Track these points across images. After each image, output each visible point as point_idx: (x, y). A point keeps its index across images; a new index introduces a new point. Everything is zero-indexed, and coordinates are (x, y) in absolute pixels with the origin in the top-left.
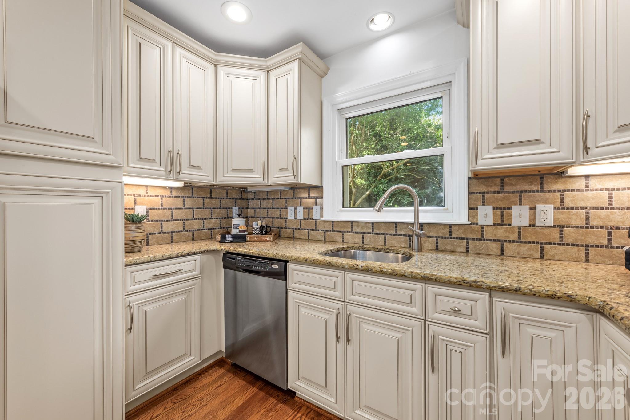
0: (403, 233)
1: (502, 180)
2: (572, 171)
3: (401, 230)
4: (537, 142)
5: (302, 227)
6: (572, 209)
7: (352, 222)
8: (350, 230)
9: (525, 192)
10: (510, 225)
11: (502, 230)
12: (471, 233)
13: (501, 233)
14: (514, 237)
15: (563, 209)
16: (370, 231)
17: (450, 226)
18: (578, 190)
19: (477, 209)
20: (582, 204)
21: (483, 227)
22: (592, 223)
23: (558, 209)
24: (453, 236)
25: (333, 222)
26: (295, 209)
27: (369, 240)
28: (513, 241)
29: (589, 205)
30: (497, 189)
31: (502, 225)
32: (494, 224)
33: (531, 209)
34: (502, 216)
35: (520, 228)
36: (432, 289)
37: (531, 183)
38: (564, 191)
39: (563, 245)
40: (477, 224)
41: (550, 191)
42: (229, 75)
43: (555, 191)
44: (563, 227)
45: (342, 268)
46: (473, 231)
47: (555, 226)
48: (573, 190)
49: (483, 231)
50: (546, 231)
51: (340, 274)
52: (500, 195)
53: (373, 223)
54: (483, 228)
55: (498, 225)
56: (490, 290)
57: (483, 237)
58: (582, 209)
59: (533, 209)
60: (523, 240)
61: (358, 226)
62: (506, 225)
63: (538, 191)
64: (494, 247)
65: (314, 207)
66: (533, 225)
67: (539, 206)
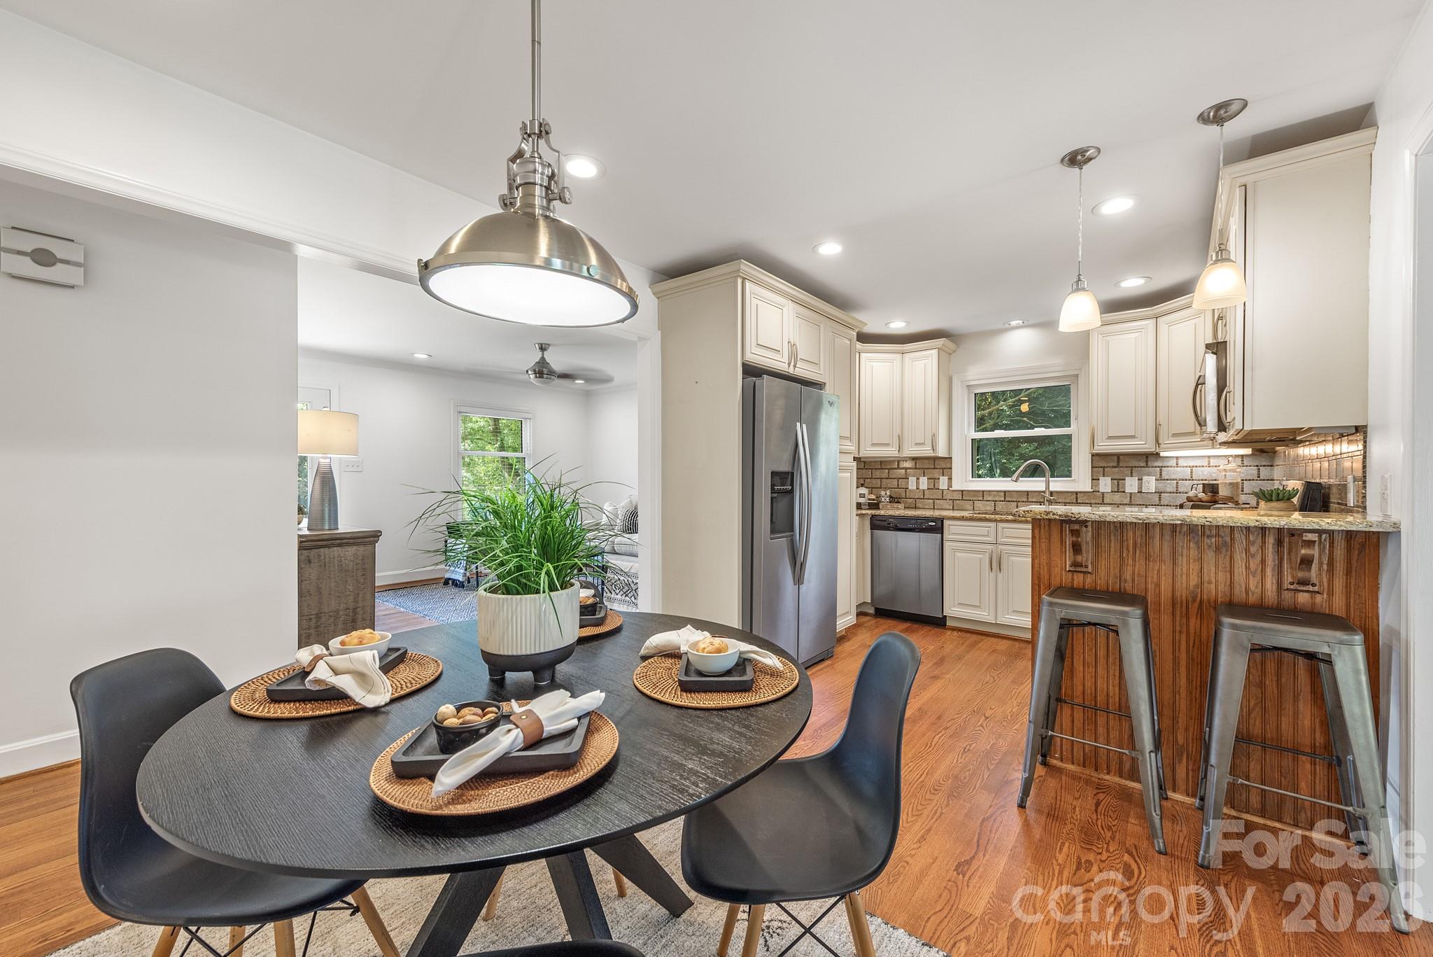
0: (1034, 500)
1: (1118, 458)
2: (1164, 455)
3: (1032, 498)
4: (1131, 438)
5: (925, 497)
6: (1167, 480)
7: (983, 492)
8: (981, 499)
9: (1135, 467)
10: (1124, 492)
11: (1118, 497)
12: (1094, 499)
14: (1128, 501)
15: (1161, 480)
16: (1003, 499)
17: (1077, 493)
18: (1171, 467)
19: (1099, 479)
20: (1174, 477)
21: (1103, 494)
22: (1180, 490)
23: (1158, 480)
24: (1079, 501)
25: (962, 491)
26: (918, 479)
27: (1001, 507)
28: (1126, 504)
29: (1178, 478)
30: (1115, 464)
31: (1118, 492)
32: (1112, 492)
33: (1139, 480)
34: (1118, 485)
35: (1131, 494)
37: (1140, 461)
38: (1162, 467)
39: (1161, 505)
40: (1099, 491)
41: (1152, 467)
42: (870, 360)
43: (1156, 467)
44: (1161, 493)
45: (996, 521)
46: (1095, 497)
47: (1155, 493)
48: (1168, 467)
49: (1103, 497)
50: (1150, 496)
51: (993, 525)
52: (1117, 469)
53: (1005, 492)
54: (1103, 495)
55: (1115, 492)
57: (1103, 501)
58: (1174, 480)
59: (1140, 480)
60: (1133, 503)
61: (990, 495)
62: (1121, 492)
63: (1144, 467)
65: (941, 478)
66: (1140, 492)
67: (1145, 478)
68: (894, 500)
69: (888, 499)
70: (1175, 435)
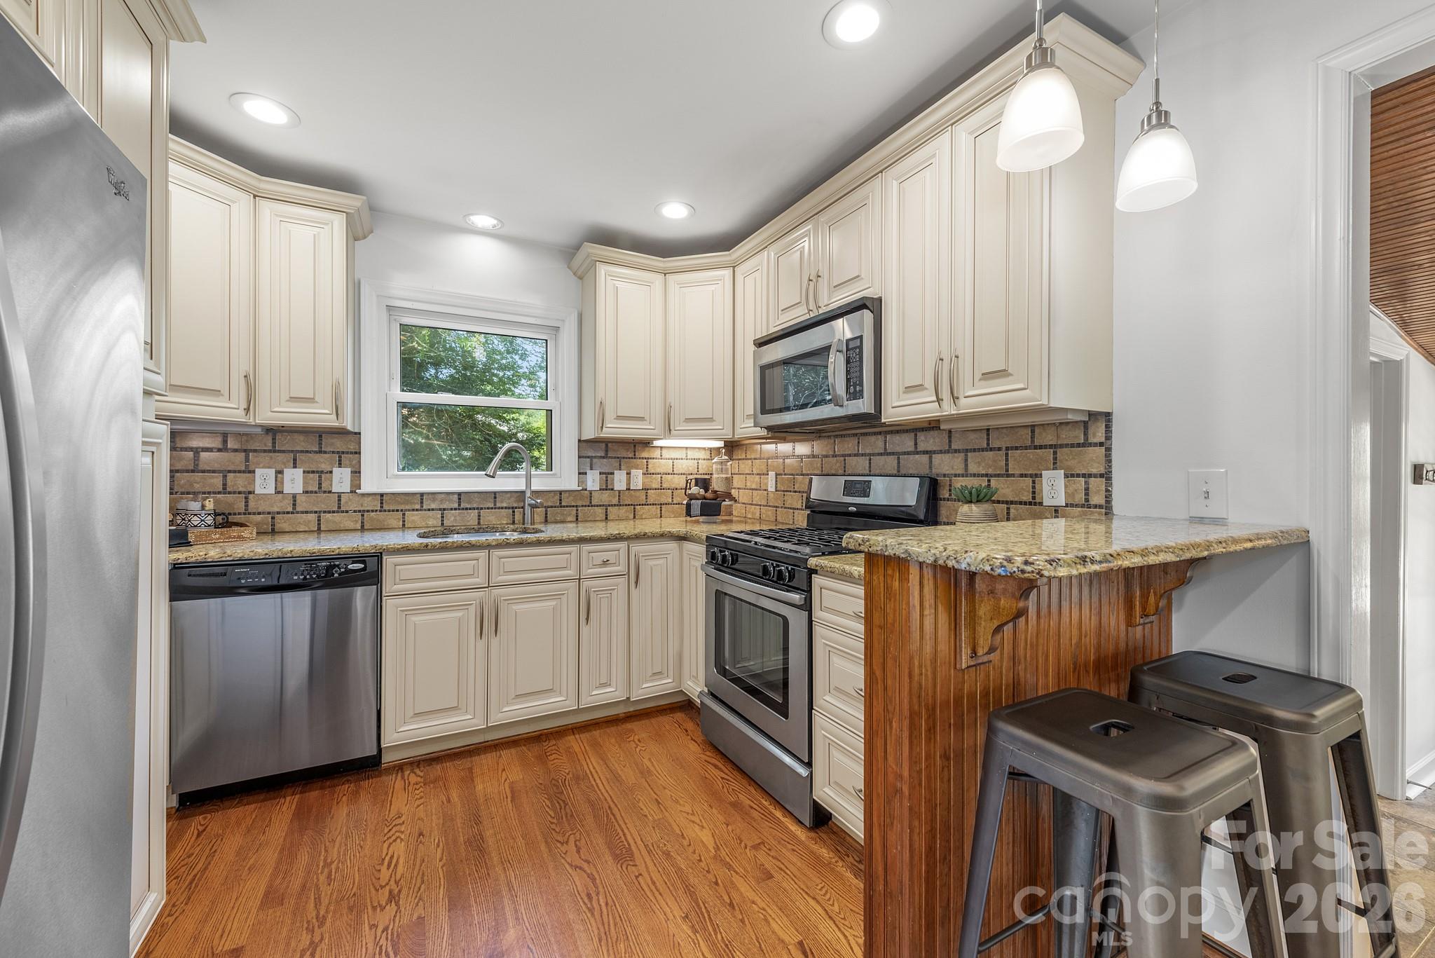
0: (505, 505)
1: (607, 445)
2: (656, 443)
3: (502, 502)
4: (642, 419)
5: (298, 509)
6: (653, 474)
8: (418, 507)
9: (624, 458)
10: (612, 489)
11: (607, 495)
12: (581, 499)
13: (605, 497)
14: (615, 501)
15: (648, 474)
16: (456, 505)
17: (561, 492)
18: (656, 459)
19: (586, 473)
20: (658, 471)
21: (591, 492)
22: (664, 486)
23: (645, 474)
24: (563, 504)
25: (382, 495)
26: (279, 472)
27: (453, 518)
28: (615, 505)
29: (662, 471)
30: (603, 453)
31: (606, 490)
32: (600, 490)
33: (627, 474)
34: (607, 480)
35: (619, 491)
36: (587, 548)
37: (628, 450)
38: (648, 458)
39: (648, 505)
40: (586, 490)
41: (640, 458)
43: (643, 458)
44: (648, 489)
46: (582, 497)
47: (642, 489)
48: (653, 458)
49: (591, 497)
50: (638, 494)
51: (482, 554)
52: (605, 460)
54: (591, 494)
55: (603, 490)
56: (628, 538)
57: (591, 503)
58: (658, 474)
59: (629, 474)
60: (621, 503)
61: (434, 500)
62: (609, 489)
63: (632, 458)
64: (600, 511)
65: (336, 470)
66: (628, 489)
67: (633, 472)
68: (225, 521)
69: (209, 520)
70: (688, 420)
